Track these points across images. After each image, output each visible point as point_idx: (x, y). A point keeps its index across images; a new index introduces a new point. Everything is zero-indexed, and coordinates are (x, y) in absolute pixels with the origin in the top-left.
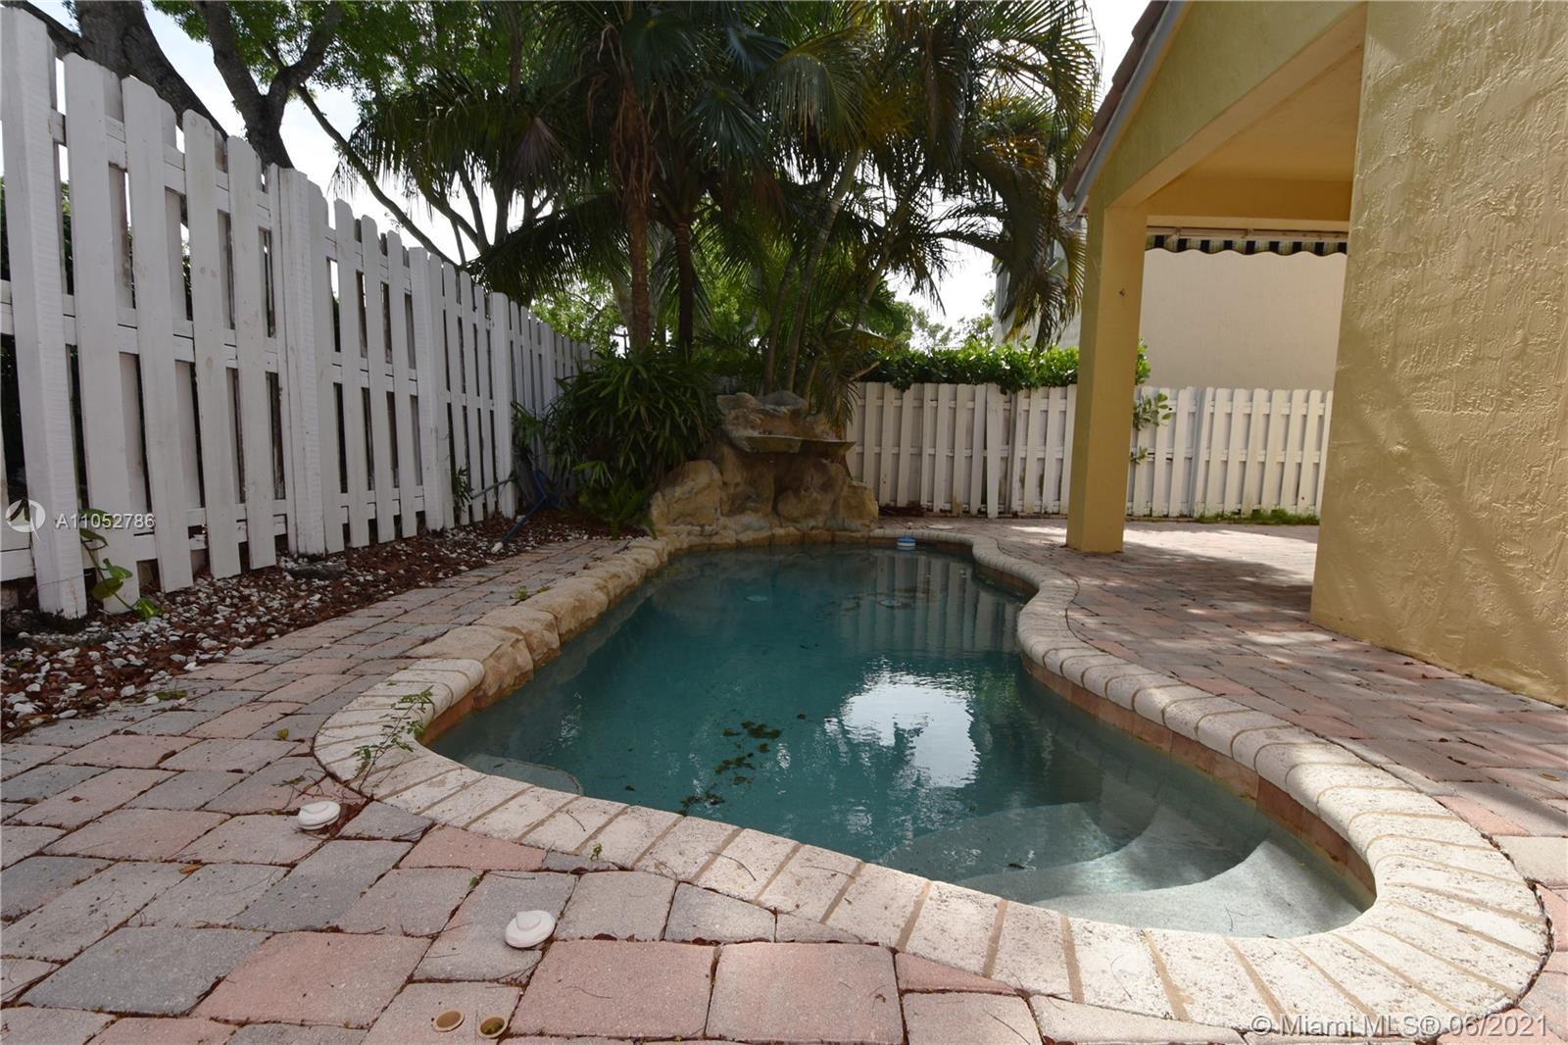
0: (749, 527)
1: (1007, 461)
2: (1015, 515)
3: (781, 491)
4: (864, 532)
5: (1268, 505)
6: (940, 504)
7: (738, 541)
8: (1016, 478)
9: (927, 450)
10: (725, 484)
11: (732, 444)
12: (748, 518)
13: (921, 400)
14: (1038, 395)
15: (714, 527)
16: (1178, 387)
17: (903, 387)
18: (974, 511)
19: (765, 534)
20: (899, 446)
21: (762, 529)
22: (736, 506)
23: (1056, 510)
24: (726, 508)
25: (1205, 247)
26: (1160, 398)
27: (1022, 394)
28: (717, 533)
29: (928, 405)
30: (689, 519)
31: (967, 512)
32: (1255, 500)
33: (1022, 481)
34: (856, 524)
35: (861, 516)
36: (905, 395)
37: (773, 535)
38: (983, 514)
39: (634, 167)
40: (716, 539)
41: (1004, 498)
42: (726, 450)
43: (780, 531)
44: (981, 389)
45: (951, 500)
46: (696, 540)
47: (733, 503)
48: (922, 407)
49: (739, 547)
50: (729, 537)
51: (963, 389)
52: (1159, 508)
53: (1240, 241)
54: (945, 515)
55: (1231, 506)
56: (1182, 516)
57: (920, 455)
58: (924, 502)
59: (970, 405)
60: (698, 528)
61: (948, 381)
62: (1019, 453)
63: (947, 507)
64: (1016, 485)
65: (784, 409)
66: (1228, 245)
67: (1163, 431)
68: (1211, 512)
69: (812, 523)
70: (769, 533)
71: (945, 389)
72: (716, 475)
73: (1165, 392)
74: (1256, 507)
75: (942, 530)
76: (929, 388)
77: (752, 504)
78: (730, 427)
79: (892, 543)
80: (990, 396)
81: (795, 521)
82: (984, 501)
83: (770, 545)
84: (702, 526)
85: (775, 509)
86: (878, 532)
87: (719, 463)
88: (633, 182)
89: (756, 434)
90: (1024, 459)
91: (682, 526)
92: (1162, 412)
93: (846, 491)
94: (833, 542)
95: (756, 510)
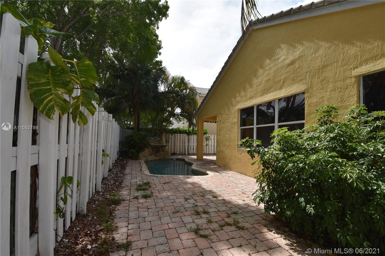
0: (152, 158)
1: (188, 146)
2: (190, 154)
3: (157, 152)
4: (169, 158)
6: (178, 153)
8: (190, 148)
9: (176, 144)
10: (149, 151)
11: (150, 145)
12: (152, 156)
13: (175, 136)
14: (192, 136)
16: (212, 135)
17: (172, 134)
18: (184, 154)
19: (155, 159)
21: (154, 158)
22: (150, 155)
25: (211, 122)
26: (209, 136)
27: (190, 136)
29: (176, 137)
31: (182, 154)
33: (191, 149)
34: (168, 157)
35: (168, 156)
36: (173, 135)
37: (156, 159)
38: (185, 154)
39: (137, 106)
40: (148, 160)
41: (188, 151)
42: (150, 147)
43: (157, 158)
44: (184, 135)
45: (180, 152)
46: (146, 160)
48: (175, 137)
49: (151, 161)
50: (150, 159)
51: (181, 135)
52: (210, 152)
53: (214, 122)
54: (179, 154)
56: (213, 154)
57: (175, 145)
58: (176, 152)
59: (182, 137)
61: (179, 133)
62: (190, 144)
63: (179, 153)
64: (190, 149)
65: (157, 140)
66: (213, 122)
67: (210, 141)
69: (161, 157)
71: (179, 135)
72: (148, 150)
73: (210, 135)
75: (180, 157)
76: (176, 134)
78: (150, 143)
80: (185, 136)
81: (159, 157)
82: (185, 152)
83: (155, 160)
84: (147, 158)
85: (156, 155)
86: (171, 158)
87: (148, 148)
88: (136, 108)
89: (154, 144)
90: (191, 145)
91: (144, 158)
92: (210, 138)
93: (166, 152)
94: (164, 159)
95: (153, 155)
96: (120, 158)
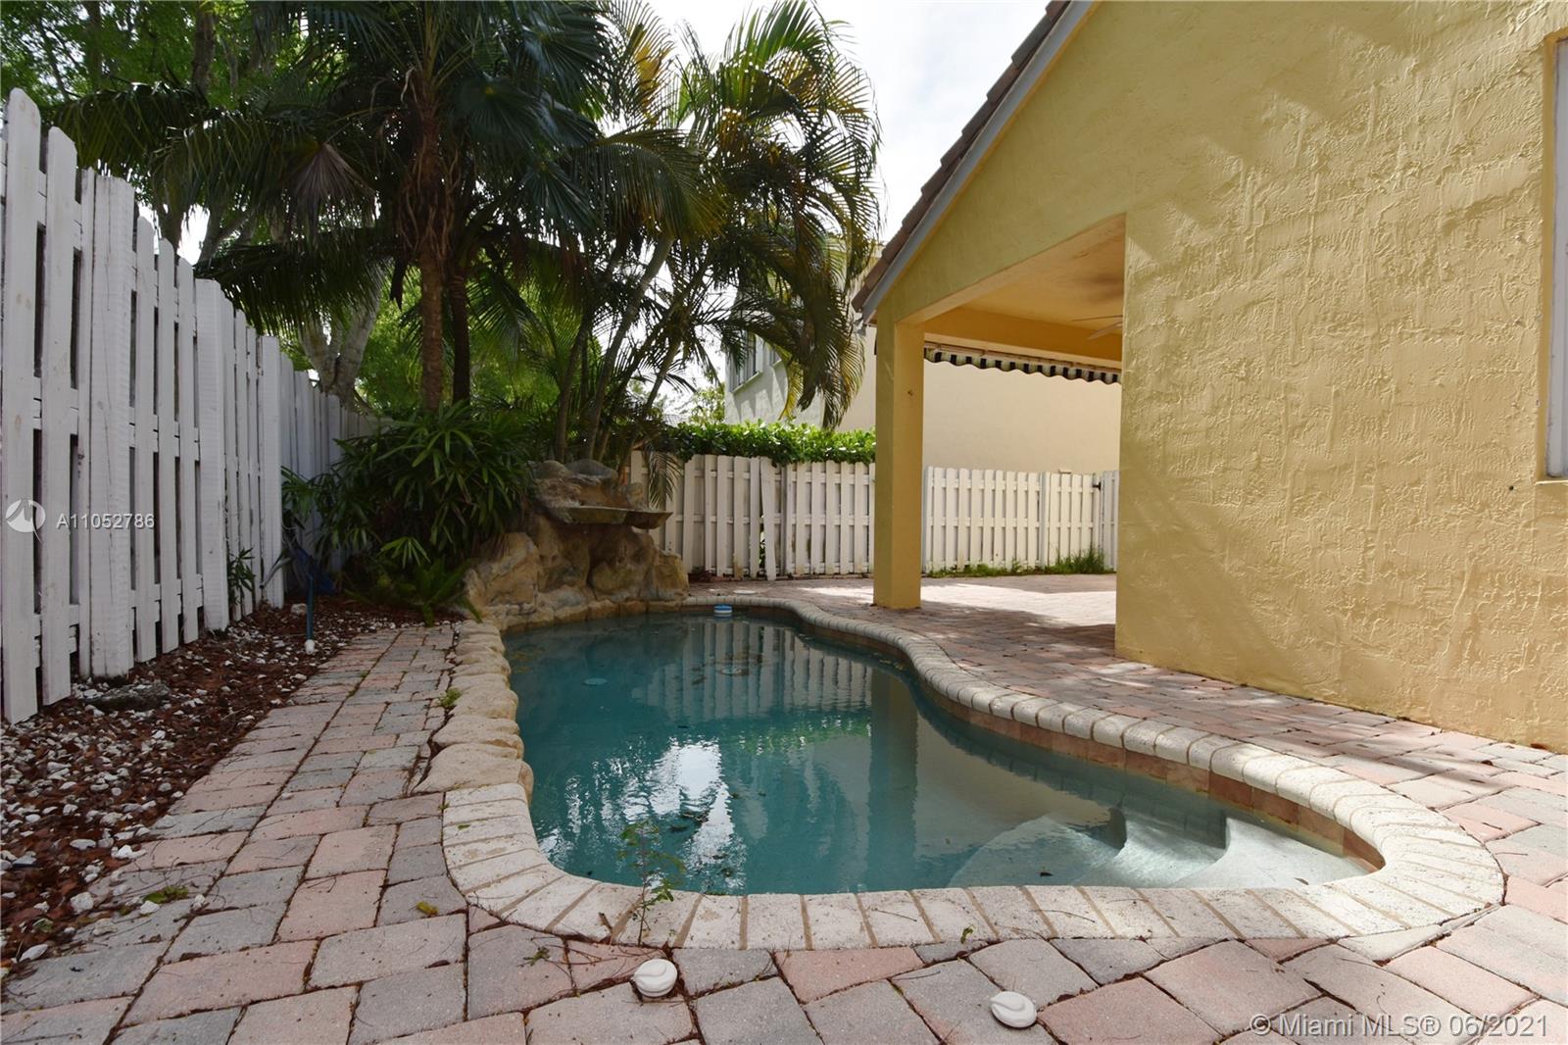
0: (566, 602)
1: (780, 528)
2: (790, 577)
3: (595, 563)
4: (678, 601)
5: (974, 562)
6: (723, 569)
7: (556, 618)
8: (789, 543)
9: (710, 518)
10: (542, 557)
11: (548, 514)
12: (566, 593)
13: (703, 471)
14: (802, 468)
15: (532, 604)
17: (686, 458)
18: (754, 574)
19: (581, 608)
20: (682, 513)
21: (578, 603)
22: (553, 581)
23: (822, 571)
24: (543, 584)
25: (954, 360)
27: (790, 467)
28: (535, 611)
29: (709, 475)
30: (507, 597)
31: (747, 576)
32: (966, 558)
33: (794, 546)
34: (670, 593)
35: (674, 585)
36: (687, 465)
37: (590, 609)
38: (762, 577)
39: (432, 215)
40: (534, 618)
41: (781, 564)
42: (542, 522)
43: (596, 605)
44: (755, 461)
45: (732, 565)
46: (515, 620)
47: (550, 578)
48: (703, 476)
49: (558, 624)
50: (547, 614)
51: (740, 461)
53: (976, 357)
54: (730, 579)
55: (950, 564)
57: (703, 522)
58: (709, 567)
59: (746, 476)
60: (517, 607)
61: (726, 453)
62: (790, 521)
63: (729, 571)
64: (789, 549)
65: (596, 479)
66: (969, 361)
68: (937, 569)
69: (626, 594)
70: (586, 608)
71: (723, 460)
72: (533, 548)
74: (967, 563)
75: (746, 593)
76: (709, 459)
77: (569, 578)
78: (547, 498)
79: (708, 610)
80: (762, 466)
81: (610, 593)
82: (762, 565)
83: (587, 619)
84: (520, 604)
85: (590, 584)
86: (691, 600)
87: (535, 535)
88: (430, 230)
89: (577, 505)
90: (795, 526)
91: (500, 606)
93: (657, 562)
94: (647, 612)
95: (572, 584)
96: (298, 608)
